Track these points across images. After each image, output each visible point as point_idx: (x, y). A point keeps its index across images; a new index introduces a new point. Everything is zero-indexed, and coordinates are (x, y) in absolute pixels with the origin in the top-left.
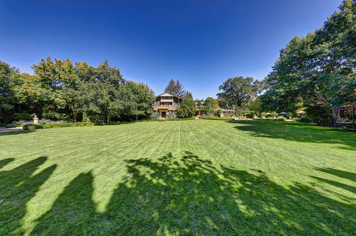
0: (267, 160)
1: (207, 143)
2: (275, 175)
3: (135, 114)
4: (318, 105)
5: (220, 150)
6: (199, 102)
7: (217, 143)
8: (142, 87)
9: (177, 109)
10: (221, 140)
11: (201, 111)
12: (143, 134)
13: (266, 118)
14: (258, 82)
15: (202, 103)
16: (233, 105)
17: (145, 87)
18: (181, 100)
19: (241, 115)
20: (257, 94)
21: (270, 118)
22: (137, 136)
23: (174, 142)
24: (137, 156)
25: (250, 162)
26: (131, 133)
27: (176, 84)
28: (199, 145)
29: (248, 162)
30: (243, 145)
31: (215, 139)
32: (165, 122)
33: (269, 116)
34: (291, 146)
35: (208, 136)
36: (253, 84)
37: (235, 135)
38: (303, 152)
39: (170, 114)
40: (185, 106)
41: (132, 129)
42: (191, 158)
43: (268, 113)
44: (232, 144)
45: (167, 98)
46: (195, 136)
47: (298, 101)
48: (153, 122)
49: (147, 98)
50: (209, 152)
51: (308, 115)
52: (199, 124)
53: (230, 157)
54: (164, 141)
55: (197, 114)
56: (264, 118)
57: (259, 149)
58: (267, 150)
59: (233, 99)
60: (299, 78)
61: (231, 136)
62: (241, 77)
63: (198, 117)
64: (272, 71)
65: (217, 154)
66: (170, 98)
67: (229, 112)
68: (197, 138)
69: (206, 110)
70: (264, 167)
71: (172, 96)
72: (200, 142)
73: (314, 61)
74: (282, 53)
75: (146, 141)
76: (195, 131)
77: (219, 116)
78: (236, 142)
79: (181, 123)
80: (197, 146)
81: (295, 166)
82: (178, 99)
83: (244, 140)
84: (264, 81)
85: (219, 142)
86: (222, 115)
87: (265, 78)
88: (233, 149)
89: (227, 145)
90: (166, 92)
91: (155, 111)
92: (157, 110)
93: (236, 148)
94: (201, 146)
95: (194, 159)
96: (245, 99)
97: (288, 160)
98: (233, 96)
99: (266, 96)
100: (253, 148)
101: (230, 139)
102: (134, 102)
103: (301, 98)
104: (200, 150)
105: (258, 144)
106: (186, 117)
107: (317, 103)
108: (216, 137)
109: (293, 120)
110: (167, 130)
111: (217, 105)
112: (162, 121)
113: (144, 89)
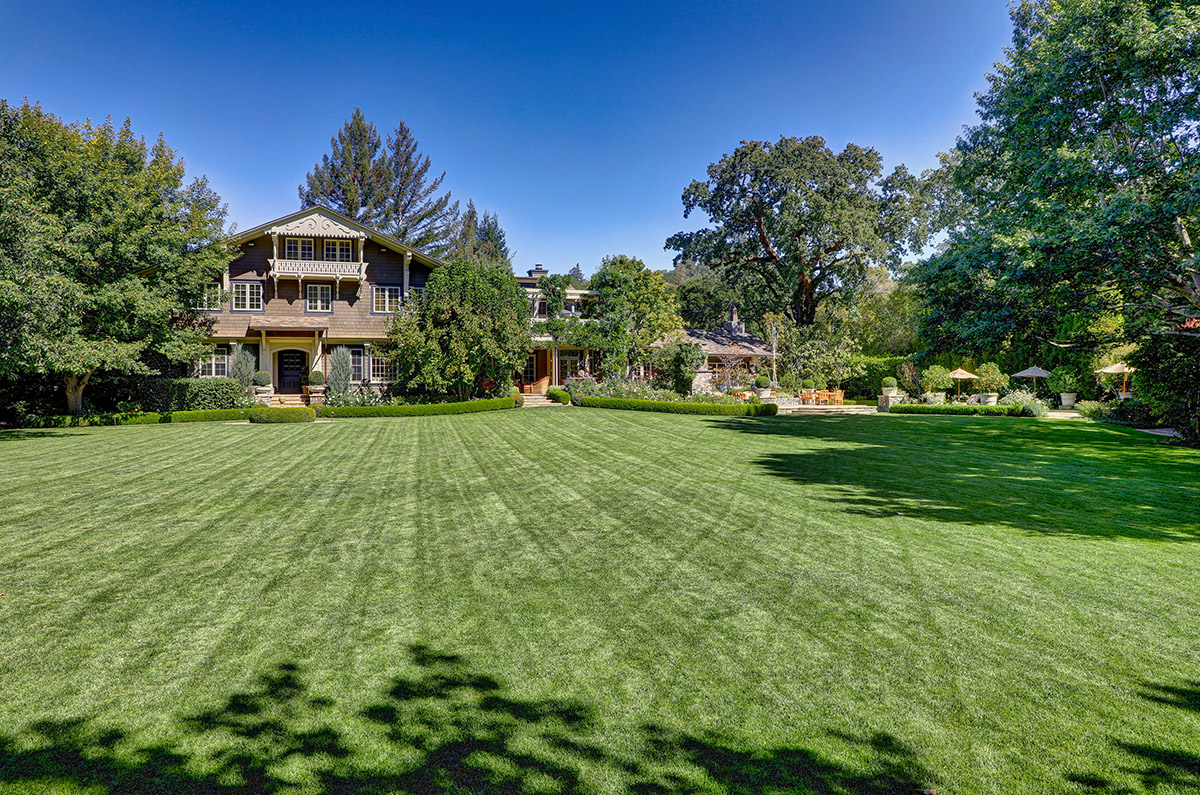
0: (945, 655)
1: (602, 568)
2: (985, 739)
3: (59, 366)
4: (1188, 330)
5: (686, 615)
6: (553, 288)
7: (669, 570)
8: (123, 157)
9: (395, 332)
10: (692, 547)
11: (562, 353)
12: (127, 518)
13: (949, 399)
14: (908, 183)
15: (573, 294)
16: (769, 316)
17: (149, 159)
18: (421, 271)
19: (816, 383)
20: (904, 252)
21: (972, 402)
22: (73, 534)
23: (366, 576)
24: (72, 691)
25: (855, 676)
26: (25, 518)
27: (385, 152)
28: (545, 584)
29: (847, 672)
30: (821, 571)
31: (657, 539)
32: (298, 428)
33: (966, 387)
34: (1064, 563)
35: (608, 521)
36: (879, 191)
37: (775, 508)
38: (1119, 594)
39: (340, 366)
40: (454, 315)
41: (37, 486)
42: (441, 696)
43: (961, 374)
44: (756, 567)
45: (318, 248)
46: (523, 526)
47: (1103, 305)
48: (204, 431)
49: (160, 242)
50: (613, 631)
51: (1147, 389)
52: (552, 438)
53: (743, 651)
54: (293, 570)
55: (536, 368)
56: (939, 400)
57: (908, 588)
58: (949, 594)
59: (770, 278)
60: (1106, 176)
61: (755, 519)
62: (814, 144)
63: (544, 391)
64: (977, 122)
65: (663, 641)
66: (345, 250)
67: (747, 362)
68: (534, 538)
69: (598, 341)
70: (929, 699)
71: (354, 234)
72: (555, 562)
73: (1172, 95)
74: (1024, 26)
75: (146, 572)
76: (519, 487)
77: (683, 386)
78: (784, 554)
79: (420, 435)
80: (533, 595)
81: (1080, 676)
82: (400, 257)
83: (828, 538)
84: (937, 176)
85: (680, 558)
86: (701, 381)
87: (944, 161)
88: (760, 600)
89: (731, 576)
90: (310, 204)
91: (224, 347)
92: (238, 340)
93: (779, 594)
94: (558, 590)
95: (469, 696)
96: (838, 283)
97: (1051, 644)
98: (771, 258)
99: (946, 268)
100: (875, 586)
101: (750, 536)
102: (56, 277)
103: (1114, 292)
104: (552, 624)
105: (903, 559)
106: (457, 392)
107: (1184, 323)
108: (659, 531)
109: (1080, 411)
110: (315, 486)
111: (668, 312)
112: (282, 418)
113: (140, 178)
